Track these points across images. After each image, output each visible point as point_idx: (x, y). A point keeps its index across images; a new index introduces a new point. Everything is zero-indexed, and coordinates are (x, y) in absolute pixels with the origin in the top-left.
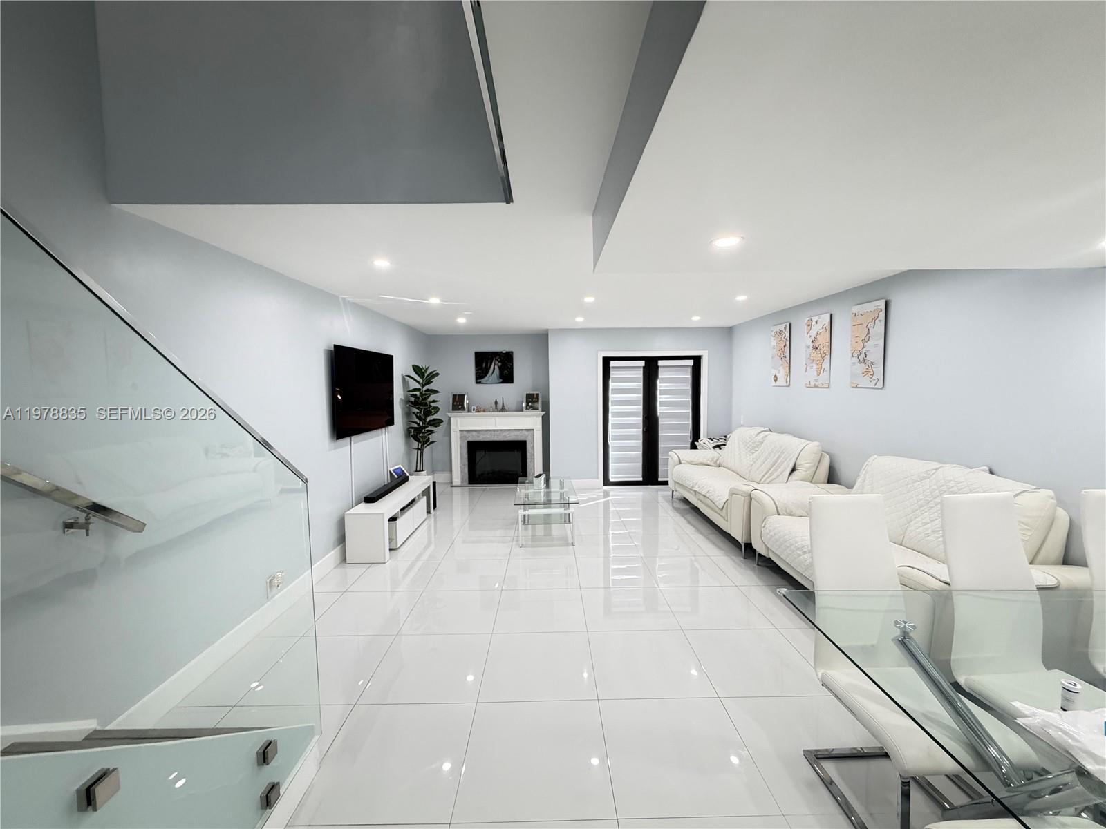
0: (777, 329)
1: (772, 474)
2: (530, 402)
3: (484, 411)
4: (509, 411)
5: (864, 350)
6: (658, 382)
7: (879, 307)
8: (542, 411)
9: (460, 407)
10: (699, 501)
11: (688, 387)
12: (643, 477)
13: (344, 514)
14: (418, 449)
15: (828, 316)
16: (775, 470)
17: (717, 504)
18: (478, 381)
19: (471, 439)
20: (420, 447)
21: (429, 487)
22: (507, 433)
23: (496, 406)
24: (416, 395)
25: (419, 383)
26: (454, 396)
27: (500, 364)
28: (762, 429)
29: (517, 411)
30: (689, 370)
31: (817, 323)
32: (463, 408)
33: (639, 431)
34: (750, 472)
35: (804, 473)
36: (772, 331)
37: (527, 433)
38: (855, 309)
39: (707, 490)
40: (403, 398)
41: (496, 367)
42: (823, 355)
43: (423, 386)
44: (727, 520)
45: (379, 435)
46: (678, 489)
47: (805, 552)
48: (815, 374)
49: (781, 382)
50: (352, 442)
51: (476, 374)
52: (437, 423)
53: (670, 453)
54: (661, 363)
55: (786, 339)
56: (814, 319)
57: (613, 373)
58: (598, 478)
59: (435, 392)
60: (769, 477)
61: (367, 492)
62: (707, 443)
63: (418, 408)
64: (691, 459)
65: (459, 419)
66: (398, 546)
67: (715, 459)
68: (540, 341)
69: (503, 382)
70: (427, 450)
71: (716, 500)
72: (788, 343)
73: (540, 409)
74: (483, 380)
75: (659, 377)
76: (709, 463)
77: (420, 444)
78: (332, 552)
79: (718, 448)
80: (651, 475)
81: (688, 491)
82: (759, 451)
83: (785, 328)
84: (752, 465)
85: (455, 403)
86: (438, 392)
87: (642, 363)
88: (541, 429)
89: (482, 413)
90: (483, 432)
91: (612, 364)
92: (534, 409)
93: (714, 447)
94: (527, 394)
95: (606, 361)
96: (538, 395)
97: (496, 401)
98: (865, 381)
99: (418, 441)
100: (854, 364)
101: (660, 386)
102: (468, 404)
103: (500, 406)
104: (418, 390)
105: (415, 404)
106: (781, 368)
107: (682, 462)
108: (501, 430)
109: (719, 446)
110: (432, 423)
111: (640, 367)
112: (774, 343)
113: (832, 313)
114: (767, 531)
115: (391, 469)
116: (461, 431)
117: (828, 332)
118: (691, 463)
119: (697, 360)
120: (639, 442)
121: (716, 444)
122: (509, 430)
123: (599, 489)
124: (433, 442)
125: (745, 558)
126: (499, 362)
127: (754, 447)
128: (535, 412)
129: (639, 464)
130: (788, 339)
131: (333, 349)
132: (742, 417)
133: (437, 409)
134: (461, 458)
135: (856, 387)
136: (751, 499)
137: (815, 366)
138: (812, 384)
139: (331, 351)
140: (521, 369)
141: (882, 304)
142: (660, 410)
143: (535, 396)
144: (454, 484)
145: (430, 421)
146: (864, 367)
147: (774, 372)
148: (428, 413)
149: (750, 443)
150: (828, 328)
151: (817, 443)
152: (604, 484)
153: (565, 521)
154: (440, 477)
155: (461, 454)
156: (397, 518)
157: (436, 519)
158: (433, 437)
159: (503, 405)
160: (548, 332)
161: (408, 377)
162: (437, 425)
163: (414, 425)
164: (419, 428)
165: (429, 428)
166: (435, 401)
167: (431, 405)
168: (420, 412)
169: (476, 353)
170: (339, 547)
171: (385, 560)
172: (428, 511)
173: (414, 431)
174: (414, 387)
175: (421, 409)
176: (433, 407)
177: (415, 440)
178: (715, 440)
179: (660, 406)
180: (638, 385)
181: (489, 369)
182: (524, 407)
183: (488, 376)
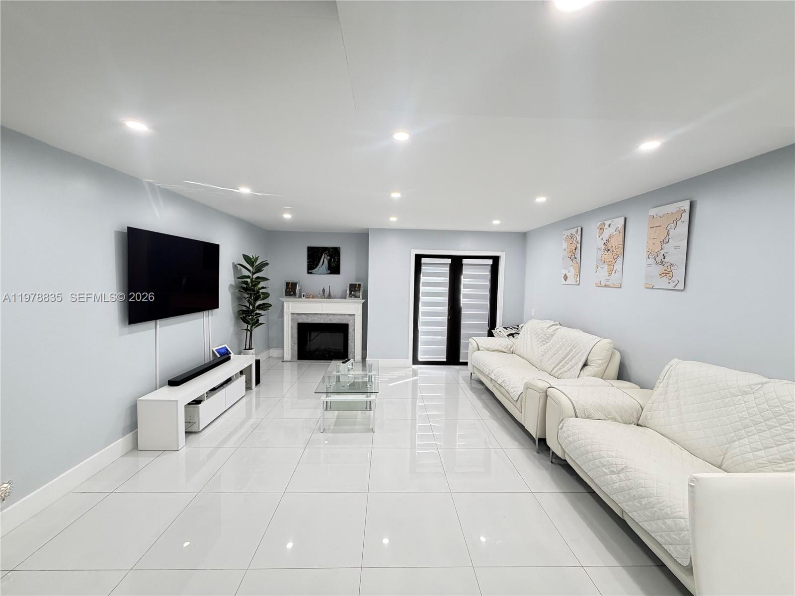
0: (569, 233)
1: (563, 366)
2: (353, 291)
3: (313, 298)
4: (335, 298)
5: (662, 252)
6: (462, 277)
7: (682, 208)
8: (363, 299)
9: (292, 293)
10: (495, 388)
11: (487, 283)
12: (447, 358)
13: (137, 401)
14: (247, 330)
15: (623, 219)
16: (567, 363)
17: (512, 395)
18: (310, 271)
19: (300, 321)
20: (249, 328)
21: (251, 366)
22: (332, 317)
23: (324, 293)
24: (247, 281)
25: (249, 270)
26: (288, 284)
27: (328, 257)
28: (552, 323)
29: (342, 298)
30: (489, 268)
31: (609, 226)
32: (295, 294)
33: (444, 319)
34: (541, 361)
35: (596, 369)
36: (564, 235)
37: (349, 318)
38: (653, 212)
39: (503, 379)
40: (233, 283)
41: (325, 259)
42: (615, 257)
43: (254, 274)
44: (521, 412)
45: (201, 318)
46: (475, 372)
47: (613, 471)
48: (607, 274)
49: (571, 280)
50: (158, 326)
51: (308, 265)
52: (265, 307)
53: (470, 339)
54: (465, 261)
55: (578, 242)
56: (607, 223)
57: (424, 269)
58: (408, 358)
59: (265, 279)
60: (560, 369)
61: (173, 374)
62: (503, 332)
63: (248, 294)
64: (489, 346)
65: (290, 304)
66: (200, 430)
67: (509, 347)
68: (362, 238)
69: (330, 273)
70: (257, 331)
71: (511, 390)
72: (579, 246)
73: (361, 297)
74: (313, 271)
75: (463, 273)
76: (503, 350)
77: (249, 326)
78: (121, 439)
79: (511, 336)
80: (453, 356)
81: (484, 376)
82: (550, 343)
83: (577, 232)
84: (543, 355)
85: (288, 290)
86: (269, 280)
87: (449, 261)
88: (361, 315)
89: (311, 299)
90: (311, 316)
91: (424, 260)
92: (355, 297)
93: (508, 336)
94: (350, 284)
95: (418, 258)
96: (359, 285)
97: (324, 290)
98: (664, 282)
99: (248, 323)
100: (649, 265)
101: (464, 281)
102: (300, 290)
103: (327, 293)
104: (248, 277)
105: (246, 289)
106: (571, 269)
107: (480, 349)
108: (327, 314)
109: (512, 335)
110: (261, 307)
111: (448, 264)
112: (565, 245)
113: (626, 216)
114: (565, 435)
115: (214, 349)
116: (291, 313)
117: (622, 234)
118: (488, 350)
119: (496, 260)
120: (444, 329)
121: (510, 333)
122: (334, 314)
123: (409, 368)
124: (261, 324)
125: (538, 453)
126: (328, 256)
127: (546, 339)
129: (444, 347)
130: (579, 242)
131: (126, 231)
132: (533, 310)
133: (266, 295)
134: (292, 337)
135: (652, 288)
136: (547, 396)
137: (606, 267)
138: (603, 283)
139: (124, 233)
140: (347, 262)
141: (686, 205)
142: (463, 301)
143: (357, 286)
144: (285, 359)
145: (260, 305)
146: (661, 269)
147: (564, 272)
148: (257, 298)
149: (542, 335)
150: (622, 231)
151: (609, 341)
152: (414, 364)
153: (366, 408)
154: (274, 353)
155: (292, 334)
156: (202, 401)
157: (258, 393)
158: (261, 320)
159: (330, 293)
160: (368, 231)
161: (237, 265)
162: (265, 309)
163: (244, 308)
164: (248, 311)
165: (258, 311)
166: (265, 288)
167: (261, 291)
168: (250, 297)
169: (308, 247)
170: (131, 434)
171: (178, 446)
172: (248, 388)
173: (243, 313)
174: (244, 275)
175: (251, 294)
176: (262, 293)
177: (244, 321)
178: (509, 329)
179: (463, 298)
180: (446, 280)
181: (319, 262)
182: (348, 296)
183: (318, 267)
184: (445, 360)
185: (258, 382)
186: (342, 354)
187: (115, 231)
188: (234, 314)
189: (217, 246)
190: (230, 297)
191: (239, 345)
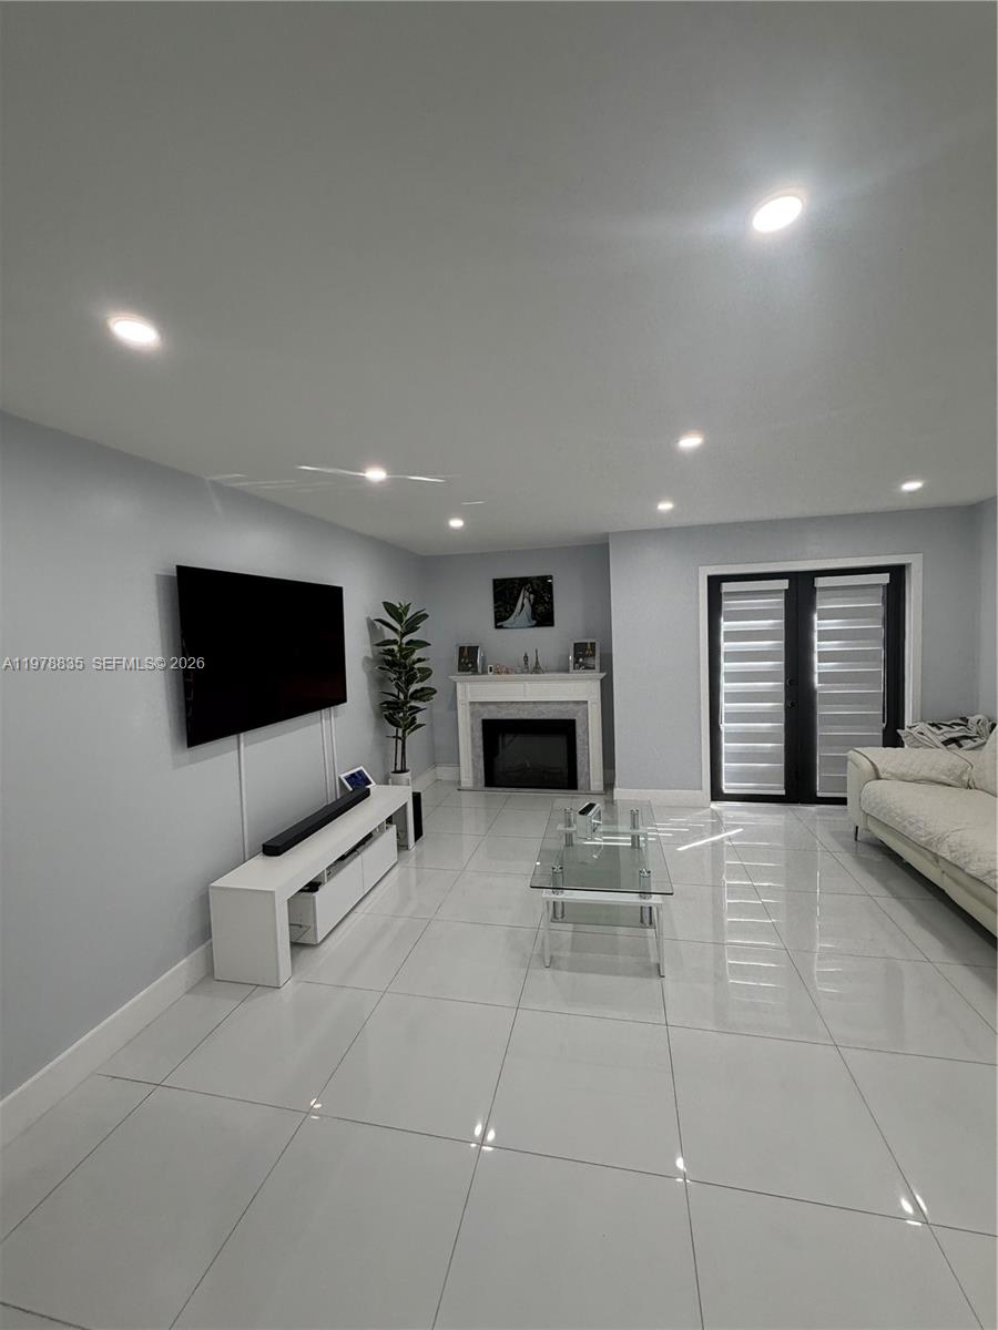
2: (581, 656)
3: (508, 673)
4: (547, 671)
6: (815, 616)
8: (601, 671)
9: (470, 666)
12: (786, 788)
13: (208, 888)
14: (397, 737)
18: (499, 624)
19: (486, 717)
20: (400, 735)
21: (405, 805)
22: (542, 707)
23: (526, 664)
24: (393, 650)
25: (395, 630)
26: (462, 649)
27: (531, 596)
29: (559, 671)
30: (881, 593)
32: (475, 668)
33: (777, 706)
37: (576, 708)
40: (370, 655)
41: (526, 600)
43: (403, 635)
45: (316, 722)
46: (870, 825)
51: (495, 614)
52: (425, 694)
54: (820, 582)
57: (728, 604)
58: (701, 789)
59: (424, 644)
61: (269, 833)
62: (926, 732)
63: (395, 672)
64: (903, 770)
65: (469, 686)
66: (319, 940)
67: (957, 772)
68: (596, 554)
69: (537, 625)
70: (414, 739)
73: (597, 667)
74: (505, 623)
75: (819, 607)
76: (943, 778)
77: (400, 731)
79: (954, 745)
80: (799, 785)
85: (463, 660)
86: (429, 645)
87: (784, 584)
88: (599, 701)
89: (504, 676)
90: (506, 706)
91: (726, 587)
92: (587, 668)
93: (946, 743)
94: (575, 644)
95: (715, 583)
96: (593, 644)
97: (526, 657)
99: (397, 725)
101: (819, 624)
102: (483, 659)
103: (532, 662)
104: (395, 642)
105: (392, 664)
107: (882, 776)
108: (535, 702)
109: (954, 740)
110: (419, 694)
111: (781, 590)
115: (342, 776)
116: (471, 703)
118: (901, 778)
119: (898, 573)
120: (778, 726)
121: (949, 736)
122: (546, 702)
123: (704, 808)
124: (420, 726)
126: (530, 593)
128: (589, 674)
129: (778, 766)
131: (175, 575)
133: (426, 673)
134: (474, 747)
139: (170, 577)
140: (565, 605)
142: (820, 667)
143: (589, 646)
144: (462, 785)
145: (416, 691)
148: (410, 679)
152: (713, 799)
153: (642, 921)
154: (445, 773)
155: (473, 739)
156: (320, 884)
157: (419, 858)
158: (420, 718)
159: (537, 663)
160: (608, 539)
161: (377, 623)
162: (425, 698)
163: (391, 698)
164: (397, 703)
165: (413, 704)
166: (424, 660)
167: (417, 666)
168: (399, 678)
169: (495, 581)
170: (204, 946)
171: (278, 982)
172: (402, 846)
173: (389, 708)
174: (387, 638)
175: (400, 673)
176: (419, 669)
177: (392, 723)
178: (945, 729)
179: (819, 661)
180: (776, 623)
181: (515, 605)
182: (571, 665)
183: (512, 617)
184: (783, 792)
185: (418, 833)
186: (567, 779)
187: (157, 575)
188: (373, 708)
189: (339, 591)
190: (366, 679)
191: (385, 764)
